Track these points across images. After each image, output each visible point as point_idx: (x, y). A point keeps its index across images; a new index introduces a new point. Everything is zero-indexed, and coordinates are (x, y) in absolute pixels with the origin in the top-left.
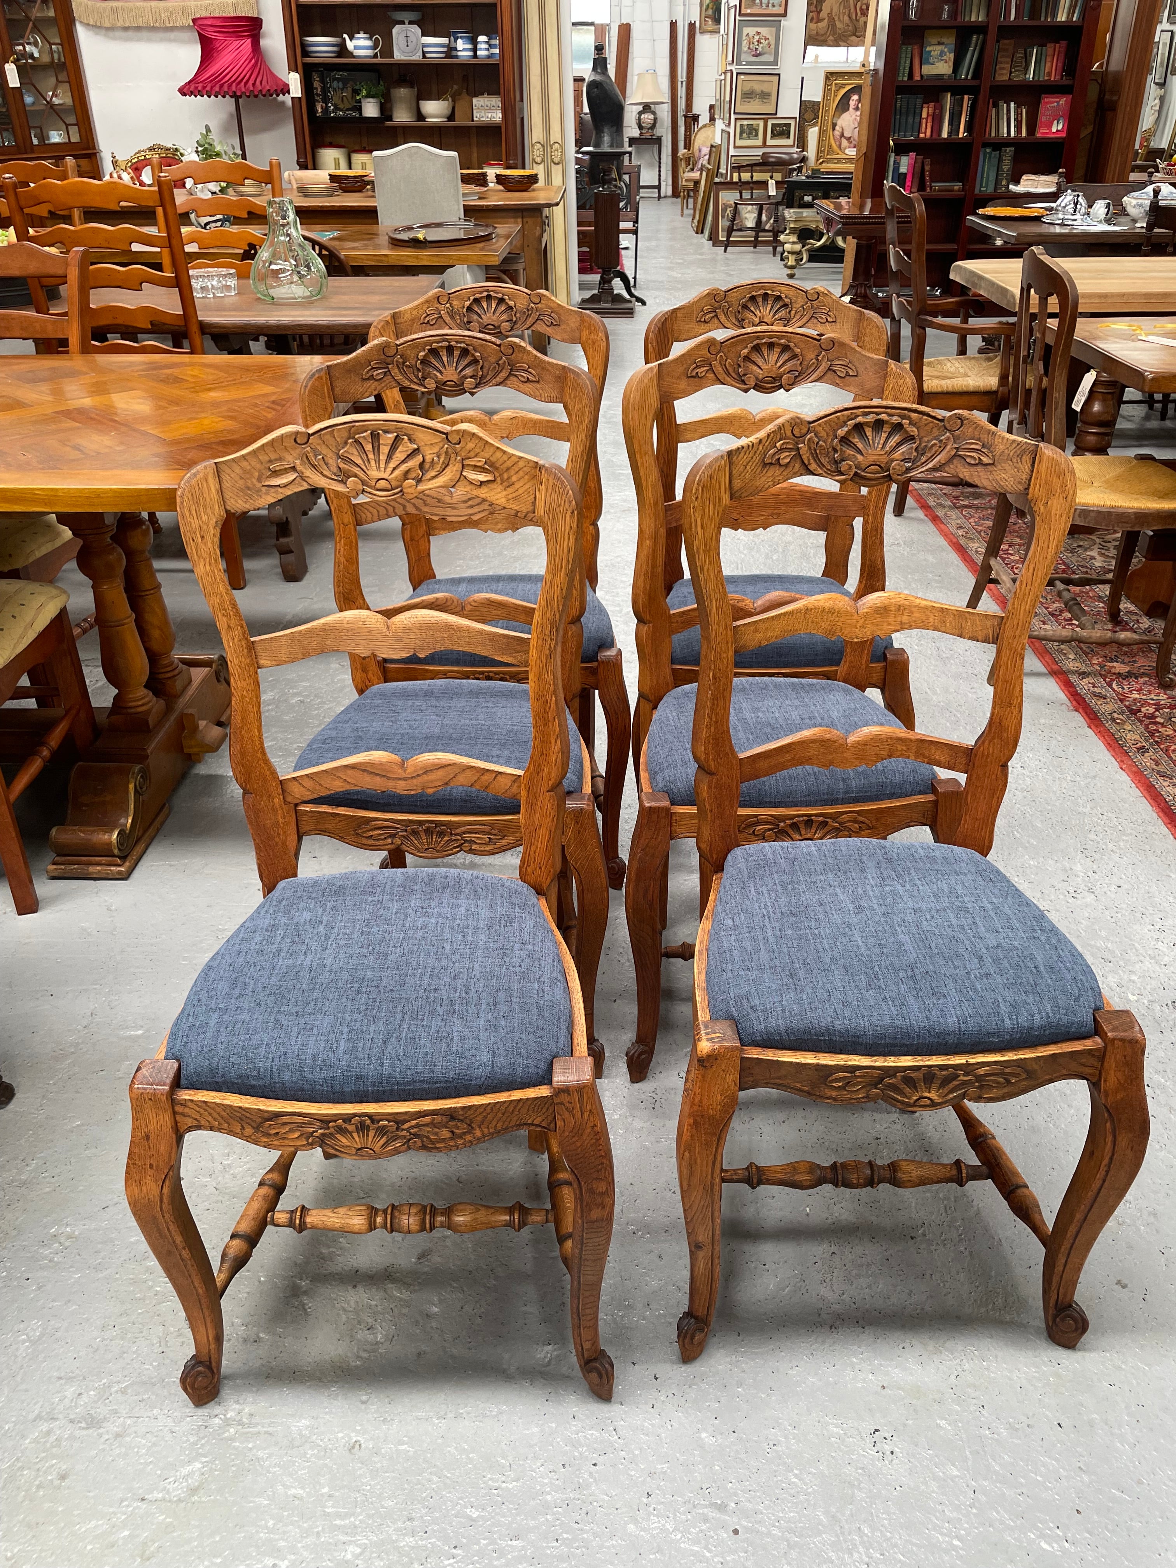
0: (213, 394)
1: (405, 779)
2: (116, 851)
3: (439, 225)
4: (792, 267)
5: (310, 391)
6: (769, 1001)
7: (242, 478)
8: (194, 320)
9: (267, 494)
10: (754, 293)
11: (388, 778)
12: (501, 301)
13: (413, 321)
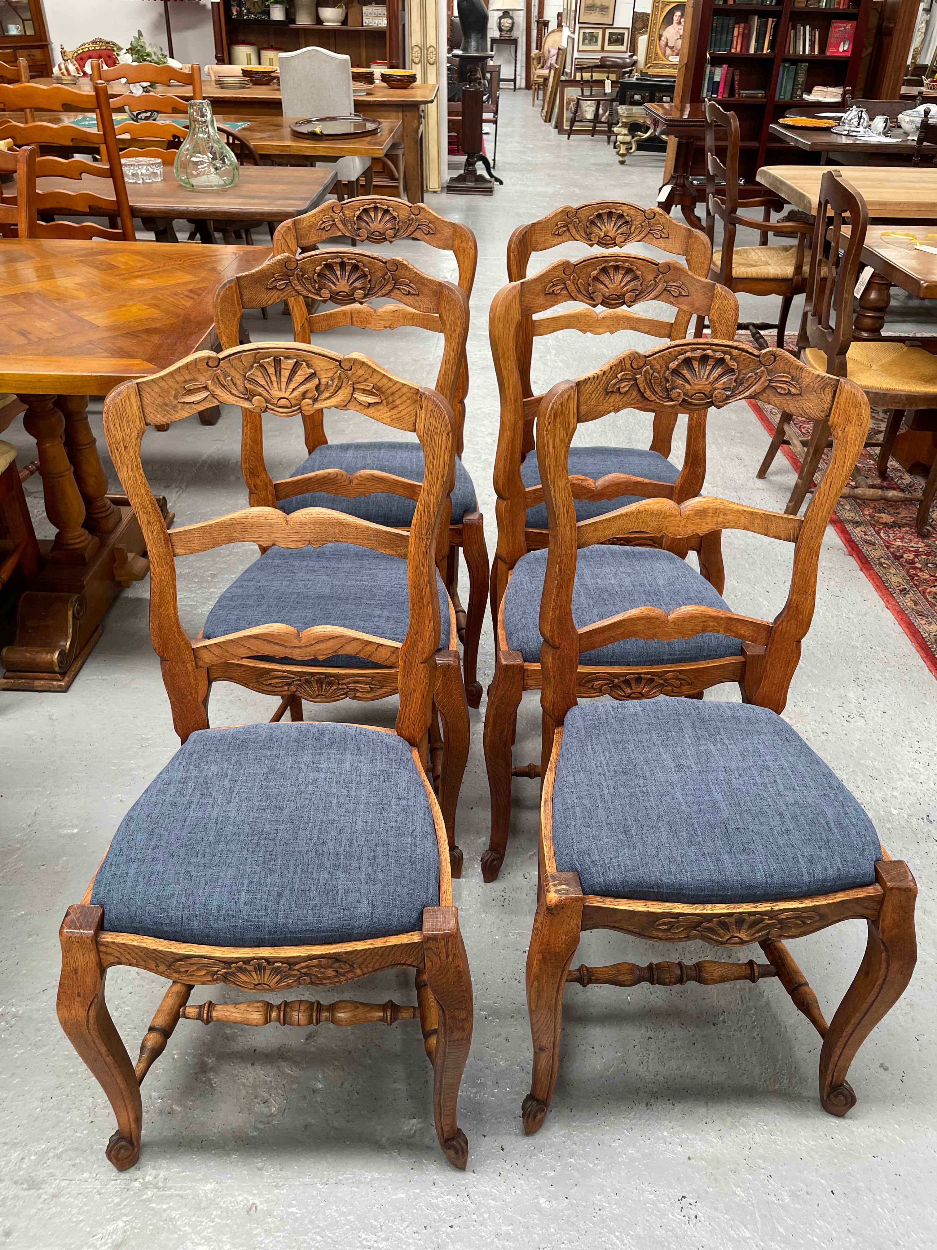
1: (300, 647)
2: (57, 669)
3: (333, 119)
4: (623, 155)
5: (222, 299)
6: (607, 858)
7: (160, 396)
9: (183, 409)
10: (600, 211)
11: (286, 647)
12: (386, 211)
13: (311, 227)
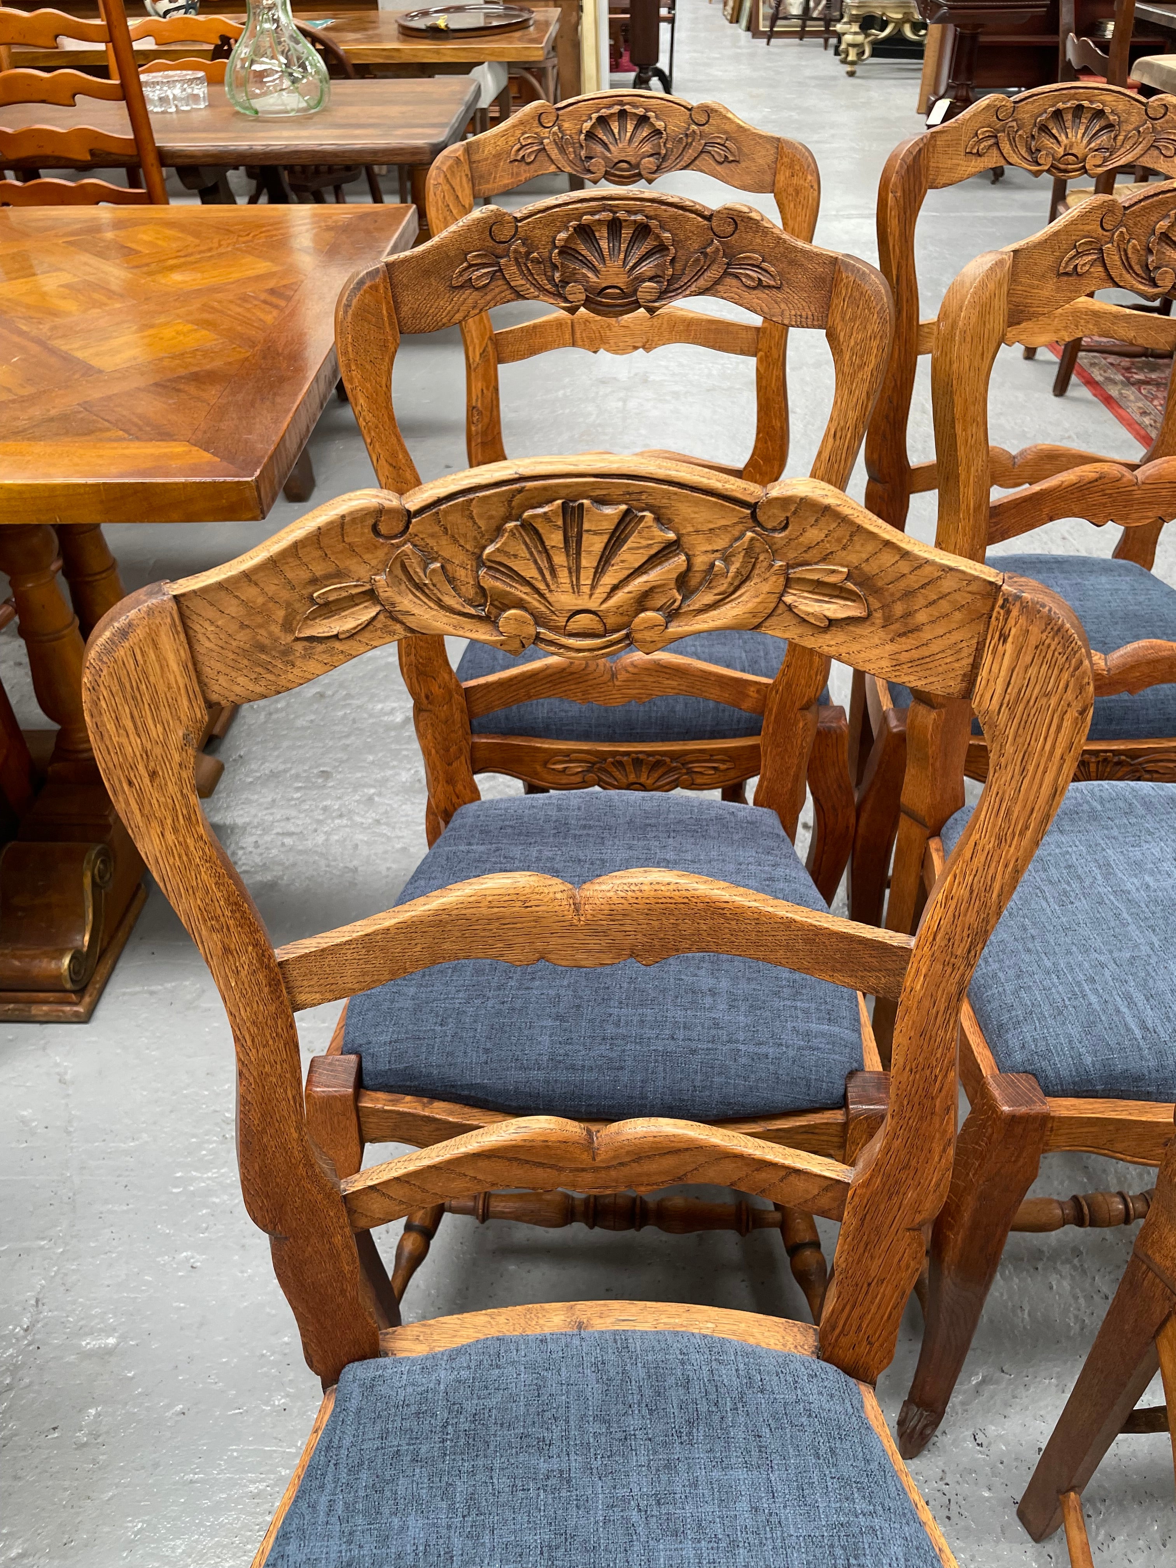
0: (177, 277)
1: (596, 1170)
2: (69, 986)
4: (853, 63)
8: (150, 147)
9: (308, 655)
10: (1060, 105)
11: (561, 1169)
12: (643, 120)
13: (498, 156)
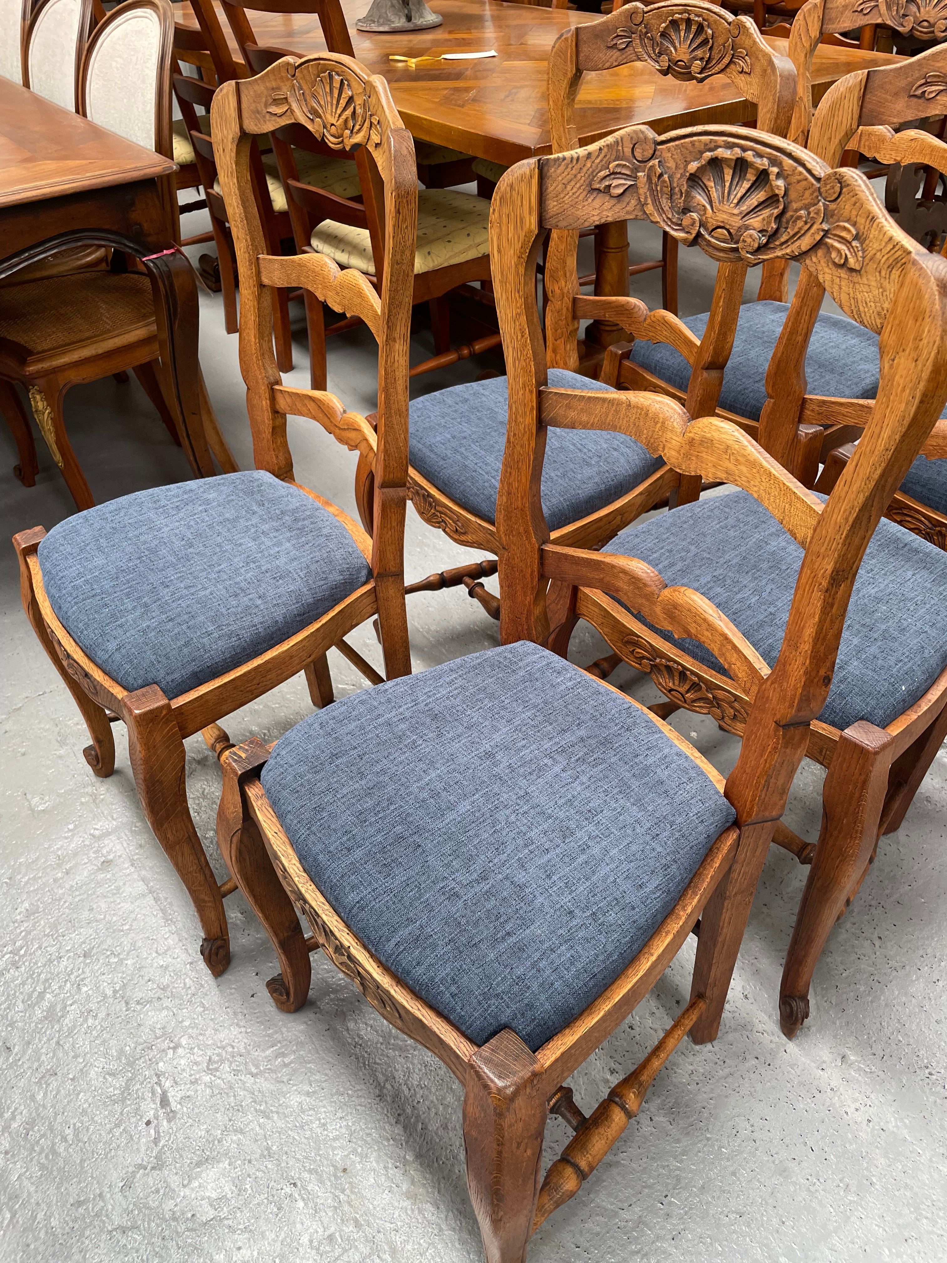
5: (556, 53)
9: (269, 121)
13: (845, 7)
